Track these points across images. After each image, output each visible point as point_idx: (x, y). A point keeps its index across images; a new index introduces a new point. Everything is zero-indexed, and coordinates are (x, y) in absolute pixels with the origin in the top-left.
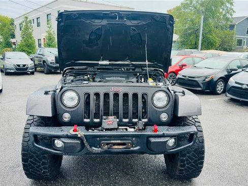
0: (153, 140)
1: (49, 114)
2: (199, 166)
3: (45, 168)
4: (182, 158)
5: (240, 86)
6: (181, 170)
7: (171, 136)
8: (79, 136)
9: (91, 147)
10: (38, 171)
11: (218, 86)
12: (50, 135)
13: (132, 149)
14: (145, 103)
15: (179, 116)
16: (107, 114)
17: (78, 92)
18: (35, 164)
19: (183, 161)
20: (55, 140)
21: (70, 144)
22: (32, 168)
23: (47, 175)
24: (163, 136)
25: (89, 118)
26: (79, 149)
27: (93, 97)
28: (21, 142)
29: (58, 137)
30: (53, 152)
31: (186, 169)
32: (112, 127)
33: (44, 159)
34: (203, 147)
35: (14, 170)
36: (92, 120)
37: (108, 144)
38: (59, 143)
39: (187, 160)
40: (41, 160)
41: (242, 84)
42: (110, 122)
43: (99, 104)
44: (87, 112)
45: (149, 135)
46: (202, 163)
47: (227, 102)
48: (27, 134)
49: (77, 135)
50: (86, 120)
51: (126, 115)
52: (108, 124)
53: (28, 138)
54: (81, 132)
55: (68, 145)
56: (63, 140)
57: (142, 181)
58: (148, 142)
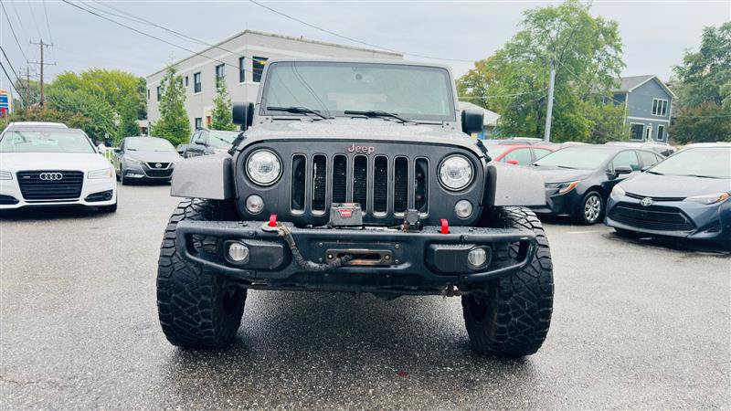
0: (438, 247)
1: (219, 194)
2: (541, 320)
3: (206, 316)
4: (502, 302)
5: (637, 201)
6: (501, 330)
7: (478, 243)
8: (281, 233)
9: (306, 259)
10: (191, 321)
11: (587, 206)
12: (221, 232)
13: (392, 268)
14: (422, 180)
15: (496, 204)
16: (340, 199)
17: (280, 152)
18: (185, 305)
19: (504, 309)
20: (230, 244)
21: (263, 250)
22: (178, 313)
23: (209, 333)
24: (461, 241)
25: (301, 208)
26: (280, 260)
27: (310, 166)
28: (158, 258)
29: (237, 238)
30: (225, 271)
31: (511, 329)
32: (351, 222)
33: (205, 294)
34: (550, 279)
35: (138, 333)
36: (308, 212)
37: (340, 255)
38: (238, 252)
39: (514, 307)
40: (199, 298)
41: (641, 197)
42: (347, 212)
43: (324, 181)
44: (298, 197)
45: (428, 237)
46: (548, 315)
47: (609, 238)
48: (172, 241)
49: (276, 232)
50: (295, 212)
51: (380, 205)
52: (344, 217)
53: (173, 249)
54: (286, 229)
55: (258, 252)
56: (247, 242)
57: (415, 359)
58: (428, 252)
